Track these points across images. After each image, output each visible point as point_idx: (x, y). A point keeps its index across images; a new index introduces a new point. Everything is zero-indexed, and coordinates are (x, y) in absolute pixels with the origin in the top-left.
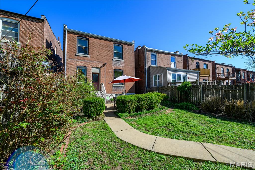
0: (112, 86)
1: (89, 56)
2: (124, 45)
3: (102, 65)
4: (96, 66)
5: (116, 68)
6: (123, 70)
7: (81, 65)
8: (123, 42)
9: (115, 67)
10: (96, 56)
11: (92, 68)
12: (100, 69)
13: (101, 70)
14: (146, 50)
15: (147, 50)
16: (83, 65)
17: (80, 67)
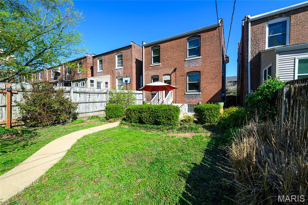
0: (184, 94)
1: (160, 64)
2: (202, 34)
3: (172, 70)
4: (166, 73)
5: (190, 71)
6: (200, 72)
7: (154, 74)
8: (201, 30)
9: (188, 70)
10: (167, 62)
11: (164, 75)
12: (170, 75)
13: (172, 76)
14: (250, 24)
15: (251, 22)
16: (156, 74)
17: (154, 76)
